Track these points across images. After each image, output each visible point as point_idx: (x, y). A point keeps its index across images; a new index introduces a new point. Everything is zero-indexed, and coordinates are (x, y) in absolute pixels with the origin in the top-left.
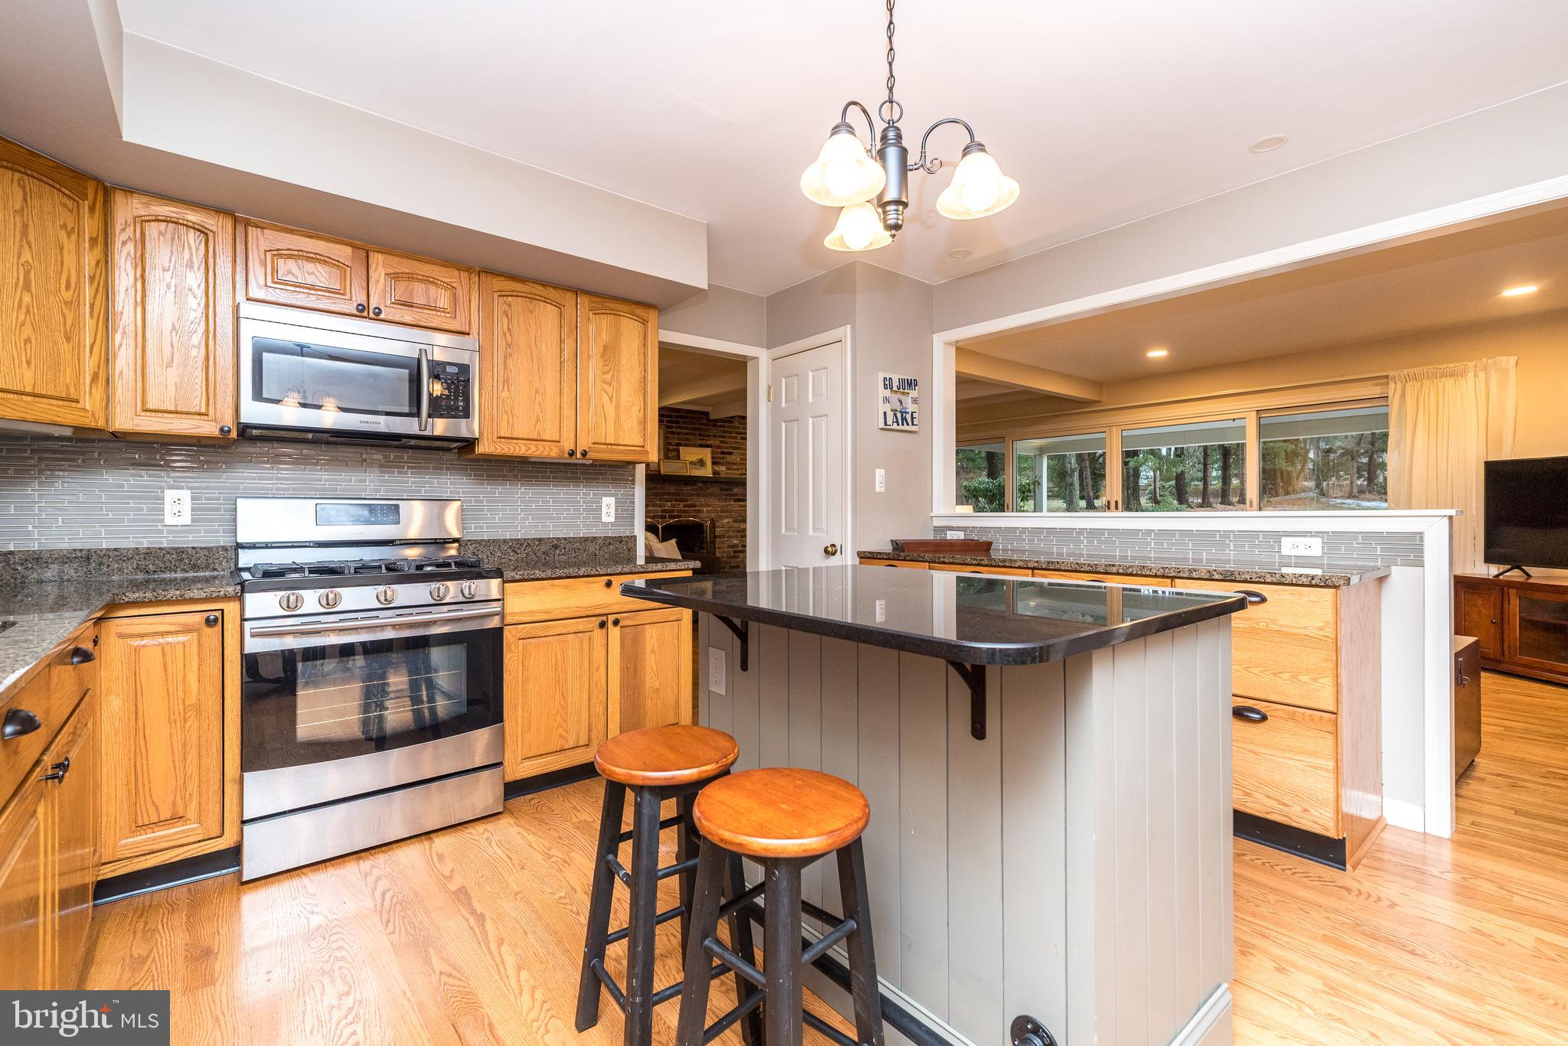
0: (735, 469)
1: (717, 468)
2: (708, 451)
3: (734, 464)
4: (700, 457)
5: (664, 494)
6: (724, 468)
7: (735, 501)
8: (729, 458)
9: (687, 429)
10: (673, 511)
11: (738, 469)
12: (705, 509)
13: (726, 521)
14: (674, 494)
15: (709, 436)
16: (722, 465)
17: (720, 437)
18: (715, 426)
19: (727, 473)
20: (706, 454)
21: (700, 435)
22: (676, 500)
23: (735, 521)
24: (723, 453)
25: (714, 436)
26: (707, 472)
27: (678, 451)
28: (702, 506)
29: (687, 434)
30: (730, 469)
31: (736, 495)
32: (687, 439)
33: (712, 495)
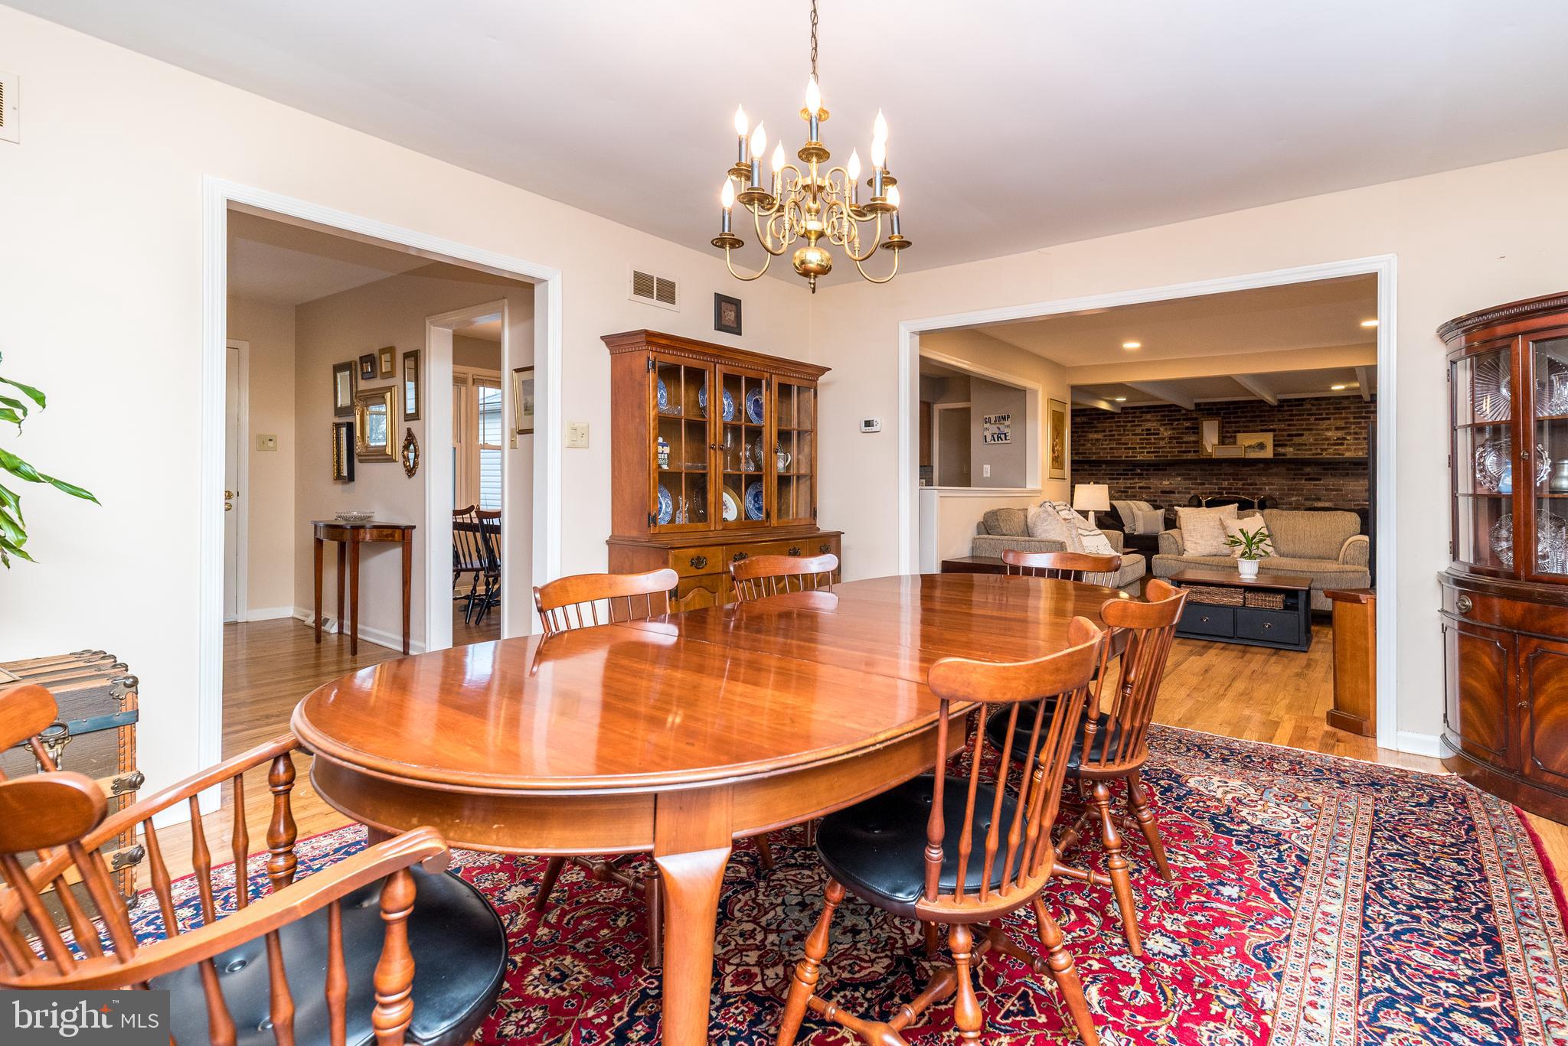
0: (1306, 450)
1: (1281, 450)
2: (1271, 434)
3: (1305, 445)
4: (1261, 441)
5: (1221, 475)
6: (1291, 449)
7: (1306, 480)
8: (1297, 440)
9: (1246, 417)
10: (1231, 489)
11: (1311, 450)
12: (1267, 488)
13: (1294, 499)
14: (1230, 474)
15: (1274, 421)
16: (1291, 446)
17: (1287, 420)
18: (1279, 411)
19: (1296, 454)
20: (1268, 439)
21: (1261, 421)
22: (1234, 479)
23: (1305, 500)
24: (1289, 435)
25: (1279, 420)
26: (1268, 453)
27: (1235, 437)
28: (1265, 484)
29: (1247, 422)
30: (1299, 450)
31: (1308, 474)
32: (1246, 427)
33: (1276, 474)
